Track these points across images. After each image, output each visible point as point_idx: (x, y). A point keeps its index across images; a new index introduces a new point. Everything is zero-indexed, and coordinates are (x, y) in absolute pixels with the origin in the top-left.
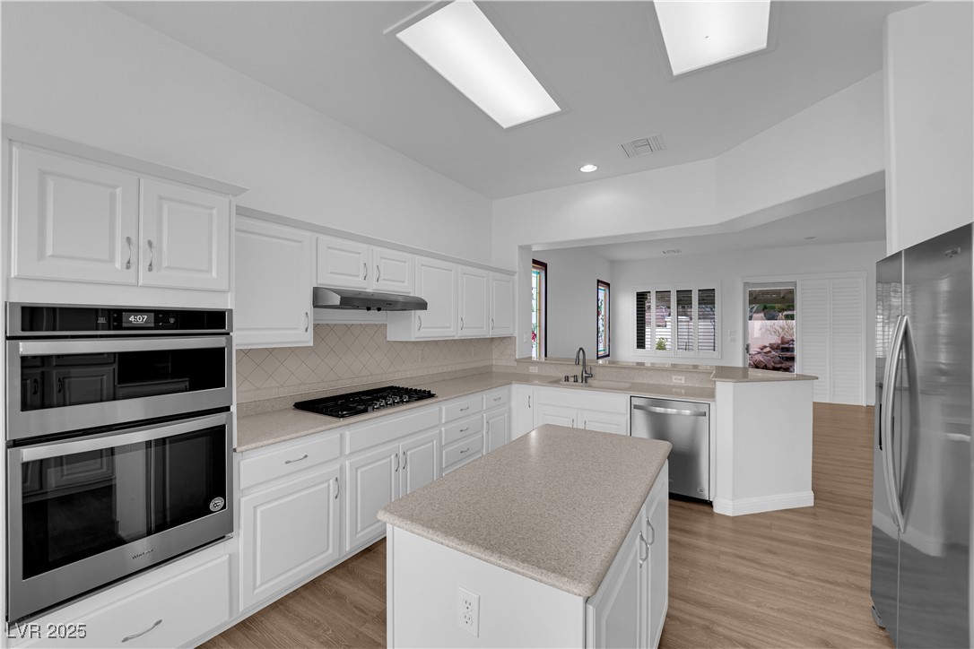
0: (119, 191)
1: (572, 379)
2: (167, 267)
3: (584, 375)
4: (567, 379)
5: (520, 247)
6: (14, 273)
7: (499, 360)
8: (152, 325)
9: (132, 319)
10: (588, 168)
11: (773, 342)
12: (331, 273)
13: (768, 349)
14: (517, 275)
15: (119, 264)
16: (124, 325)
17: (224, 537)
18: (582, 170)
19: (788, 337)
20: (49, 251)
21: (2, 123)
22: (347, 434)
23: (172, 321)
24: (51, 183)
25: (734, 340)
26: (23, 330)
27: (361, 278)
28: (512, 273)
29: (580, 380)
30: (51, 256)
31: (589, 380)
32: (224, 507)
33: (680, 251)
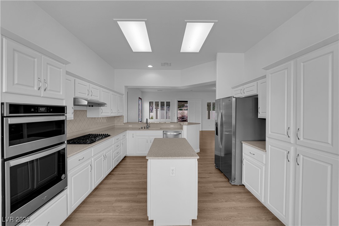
0: (36, 60)
1: (143, 128)
2: (49, 90)
3: (147, 126)
4: (142, 128)
5: (125, 86)
6: (4, 91)
7: (117, 123)
8: (46, 112)
9: (41, 109)
10: (150, 66)
11: (180, 116)
12: (79, 93)
13: (179, 118)
14: (124, 95)
15: (36, 88)
16: (39, 112)
17: (64, 189)
18: (148, 66)
19: (183, 115)
20: (16, 82)
21: (1, 27)
22: (92, 149)
23: (51, 110)
24: (16, 55)
25: (174, 116)
26: (10, 113)
27: (87, 95)
28: (123, 95)
29: (146, 128)
30: (17, 84)
31: (149, 128)
32: (65, 178)
33: (162, 90)
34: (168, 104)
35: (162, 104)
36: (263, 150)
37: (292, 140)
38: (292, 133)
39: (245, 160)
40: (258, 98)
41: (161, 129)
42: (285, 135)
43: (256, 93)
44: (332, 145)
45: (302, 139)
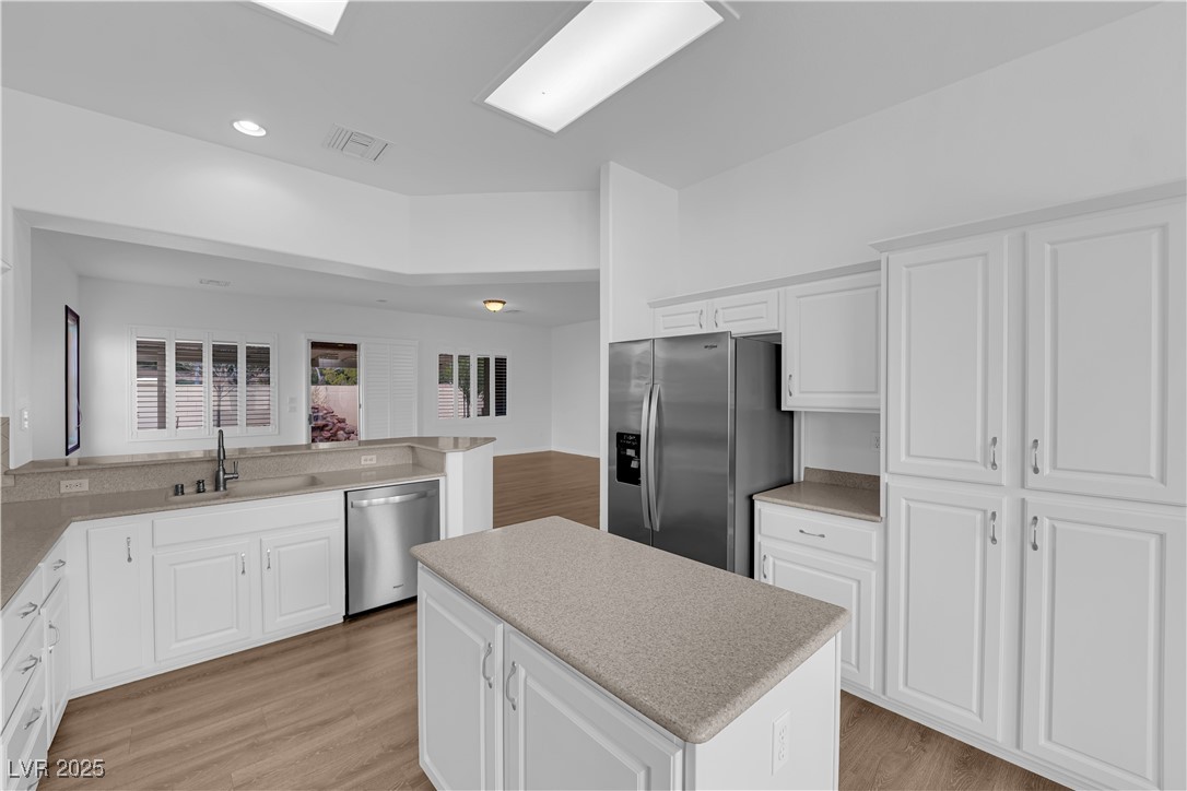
1: (190, 489)
3: (221, 477)
4: (179, 490)
5: (15, 210)
18: (235, 125)
25: (293, 409)
29: (210, 489)
31: (229, 485)
33: (227, 284)
34: (259, 359)
35: (225, 356)
36: (873, 517)
37: (1006, 473)
38: (1005, 452)
39: (770, 560)
40: (780, 346)
41: (314, 483)
42: (976, 462)
43: (776, 328)
44: (1163, 480)
45: (1046, 469)
